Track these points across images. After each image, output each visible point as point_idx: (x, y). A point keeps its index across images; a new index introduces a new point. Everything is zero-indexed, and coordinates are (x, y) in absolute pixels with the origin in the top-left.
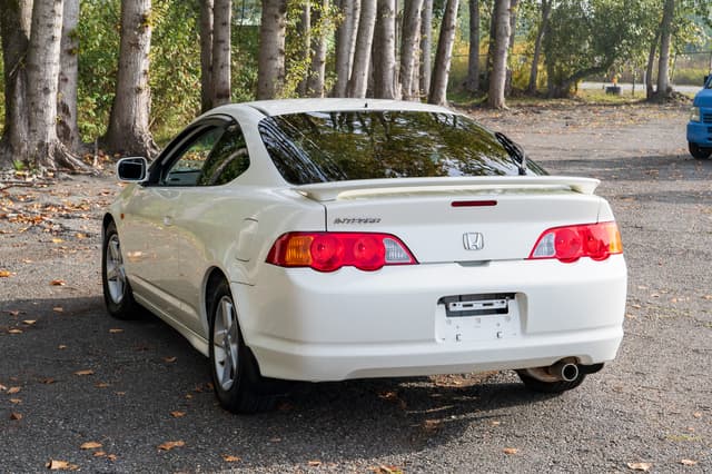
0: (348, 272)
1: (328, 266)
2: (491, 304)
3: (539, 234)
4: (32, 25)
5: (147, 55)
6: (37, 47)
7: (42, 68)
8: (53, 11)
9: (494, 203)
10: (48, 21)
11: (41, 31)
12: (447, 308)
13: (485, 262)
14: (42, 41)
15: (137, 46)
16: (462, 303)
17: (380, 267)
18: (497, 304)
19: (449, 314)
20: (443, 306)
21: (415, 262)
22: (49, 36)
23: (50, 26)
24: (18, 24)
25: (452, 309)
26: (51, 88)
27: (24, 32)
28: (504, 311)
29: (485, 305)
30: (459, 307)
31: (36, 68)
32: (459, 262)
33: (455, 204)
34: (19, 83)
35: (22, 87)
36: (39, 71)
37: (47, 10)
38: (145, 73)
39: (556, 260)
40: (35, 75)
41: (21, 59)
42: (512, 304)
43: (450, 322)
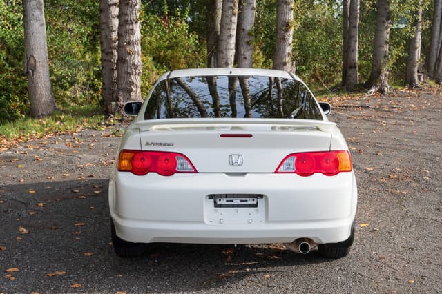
0: (152, 176)
1: (140, 172)
2: (246, 201)
3: (284, 157)
4: (221, 29)
5: (290, 45)
6: (222, 40)
7: (225, 52)
8: (231, 21)
9: (250, 136)
10: (228, 26)
11: (224, 32)
12: (215, 202)
13: (244, 174)
14: (225, 37)
15: (284, 39)
16: (225, 199)
17: (173, 174)
18: (250, 201)
19: (216, 205)
20: (212, 201)
21: (196, 172)
22: (229, 34)
23: (229, 29)
24: (214, 28)
25: (218, 202)
26: (229, 63)
27: (216, 32)
28: (256, 206)
29: (241, 201)
30: (223, 201)
31: (221, 52)
32: (226, 173)
33: (223, 136)
34: (213, 60)
35: (214, 62)
36: (223, 53)
37: (228, 20)
38: (289, 54)
39: (296, 174)
40: (221, 55)
41: (214, 47)
42: (261, 202)
43: (216, 211)
